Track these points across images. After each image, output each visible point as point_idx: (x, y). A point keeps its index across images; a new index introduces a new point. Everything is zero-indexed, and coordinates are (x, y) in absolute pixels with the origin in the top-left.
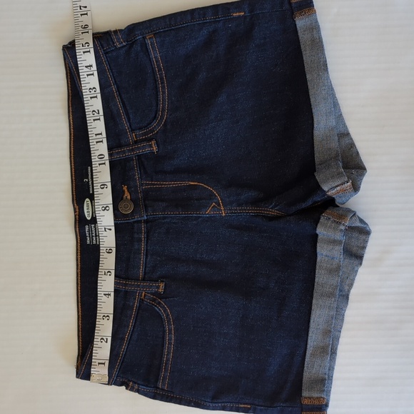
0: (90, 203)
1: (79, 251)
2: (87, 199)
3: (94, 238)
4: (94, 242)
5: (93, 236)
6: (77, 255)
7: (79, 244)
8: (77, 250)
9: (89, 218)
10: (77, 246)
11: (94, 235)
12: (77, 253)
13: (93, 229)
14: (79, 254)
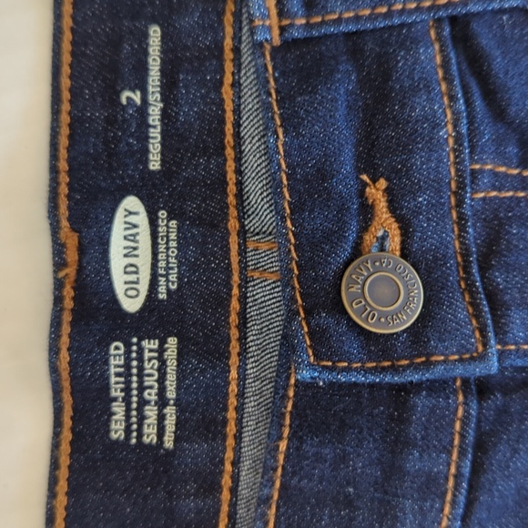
0: (142, 219)
1: (64, 473)
2: (131, 202)
3: (151, 412)
4: (150, 436)
5: (143, 403)
6: (52, 494)
7: (67, 436)
8: (54, 465)
9: (131, 305)
10: (56, 446)
11: (151, 395)
12: (53, 481)
13: (151, 367)
14: (63, 486)
